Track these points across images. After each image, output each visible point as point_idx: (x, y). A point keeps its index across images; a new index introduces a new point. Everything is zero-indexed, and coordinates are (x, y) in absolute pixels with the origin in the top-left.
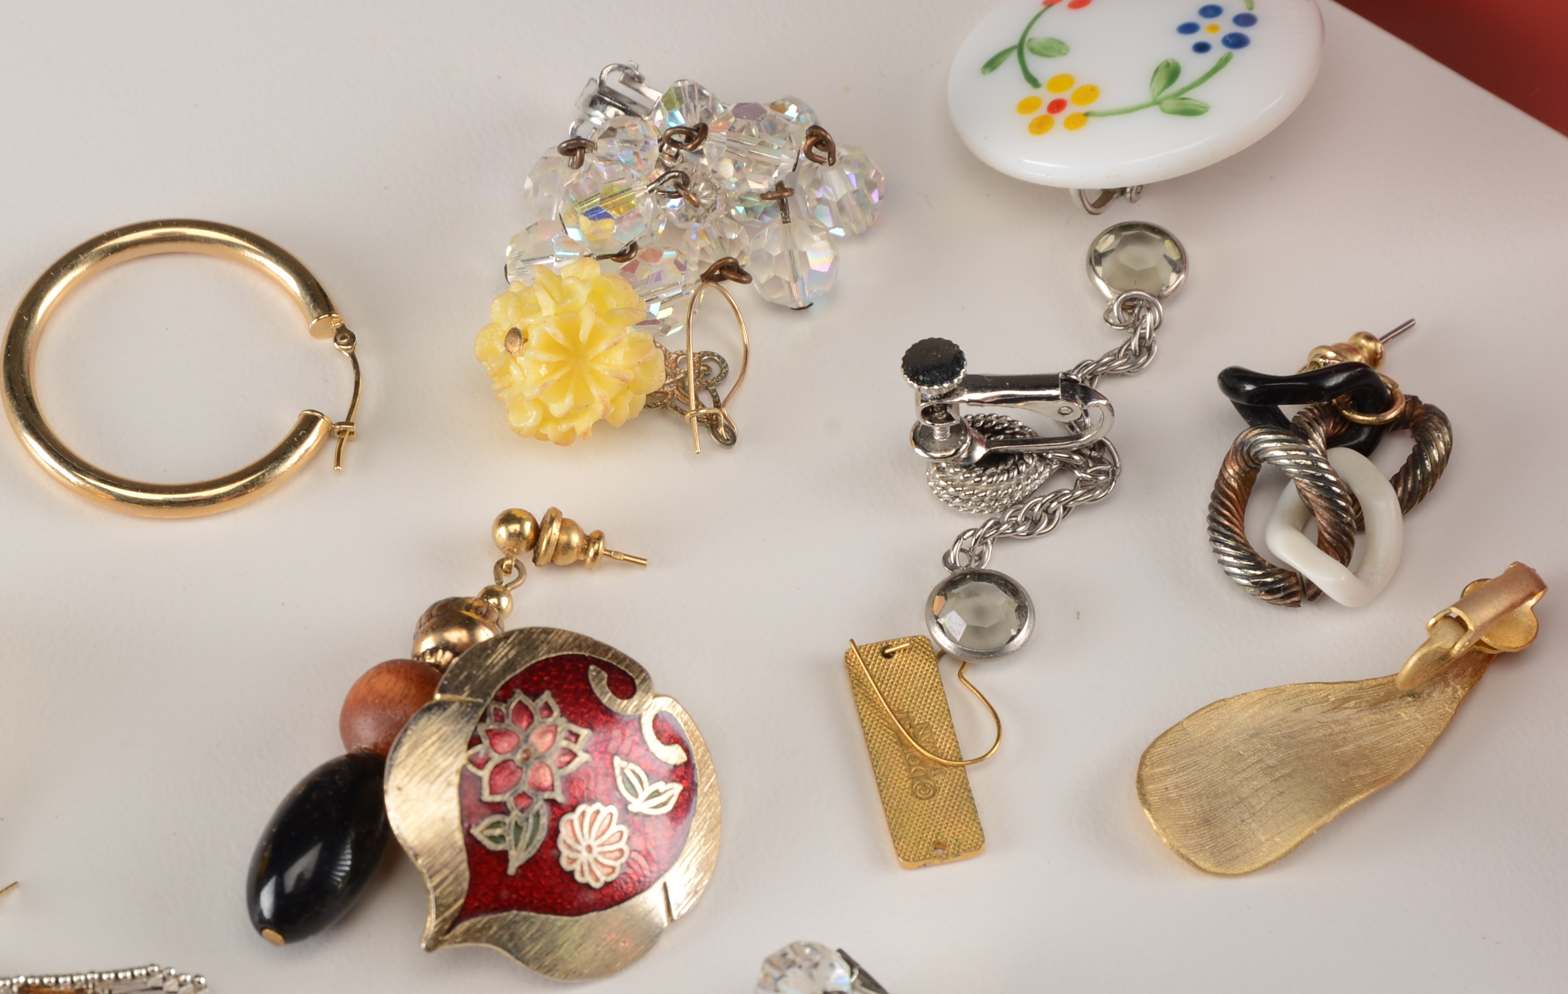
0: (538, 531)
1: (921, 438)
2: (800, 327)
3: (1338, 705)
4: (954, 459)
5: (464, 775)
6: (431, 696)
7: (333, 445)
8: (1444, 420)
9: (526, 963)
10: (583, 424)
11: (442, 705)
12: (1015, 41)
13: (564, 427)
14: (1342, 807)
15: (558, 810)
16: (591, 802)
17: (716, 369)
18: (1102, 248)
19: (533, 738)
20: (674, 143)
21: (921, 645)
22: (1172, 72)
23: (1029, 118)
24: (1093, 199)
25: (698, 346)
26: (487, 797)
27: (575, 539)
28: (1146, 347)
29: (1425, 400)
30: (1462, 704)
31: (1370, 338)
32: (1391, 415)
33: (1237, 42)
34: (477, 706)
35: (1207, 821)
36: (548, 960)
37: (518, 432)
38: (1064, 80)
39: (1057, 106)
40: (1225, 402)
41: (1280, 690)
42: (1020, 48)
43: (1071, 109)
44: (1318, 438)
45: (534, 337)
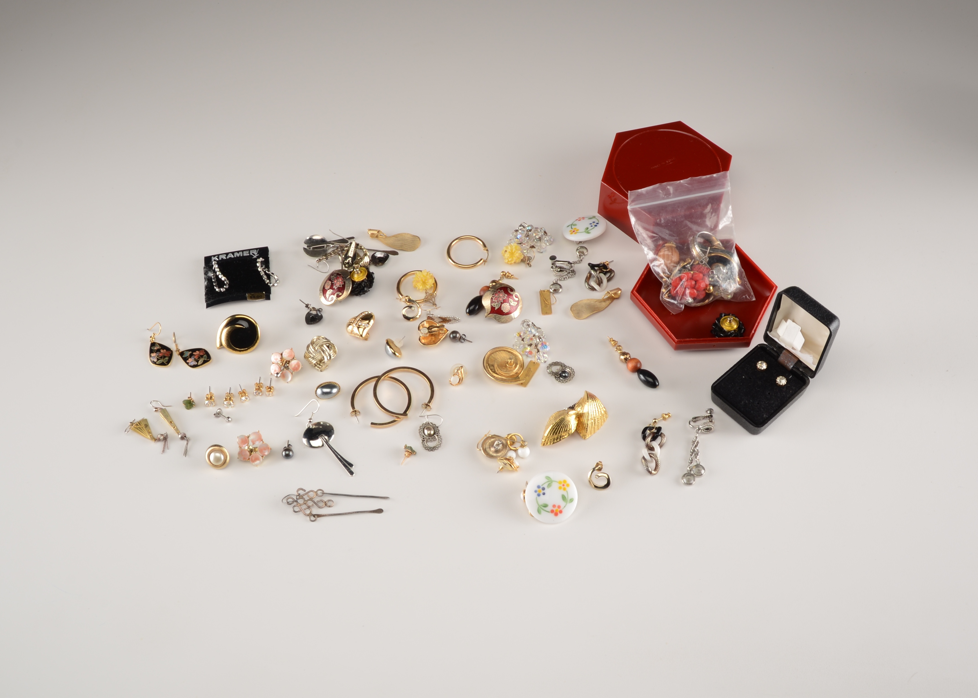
0: (506, 274)
1: (552, 267)
2: (541, 254)
3: (596, 301)
4: (556, 270)
5: (492, 298)
6: (489, 289)
7: (484, 263)
8: (614, 271)
9: (496, 320)
10: (513, 262)
11: (490, 290)
12: (571, 224)
13: (511, 262)
14: (594, 312)
15: (502, 303)
16: (506, 303)
17: (530, 258)
18: (578, 249)
19: (500, 295)
20: (528, 231)
21: (548, 291)
22: (587, 228)
23: (571, 232)
24: (578, 243)
25: (528, 255)
26: (494, 301)
27: (510, 275)
28: (581, 260)
29: (612, 269)
30: (610, 303)
31: (607, 262)
32: (608, 270)
33: (596, 226)
34: (494, 291)
35: (578, 313)
36: (499, 320)
37: (505, 262)
38: (575, 229)
39: (574, 231)
40: (589, 267)
41: (589, 299)
42: (571, 225)
43: (575, 232)
44: (598, 272)
45: (508, 251)
